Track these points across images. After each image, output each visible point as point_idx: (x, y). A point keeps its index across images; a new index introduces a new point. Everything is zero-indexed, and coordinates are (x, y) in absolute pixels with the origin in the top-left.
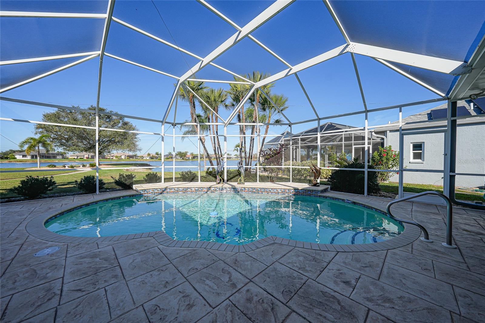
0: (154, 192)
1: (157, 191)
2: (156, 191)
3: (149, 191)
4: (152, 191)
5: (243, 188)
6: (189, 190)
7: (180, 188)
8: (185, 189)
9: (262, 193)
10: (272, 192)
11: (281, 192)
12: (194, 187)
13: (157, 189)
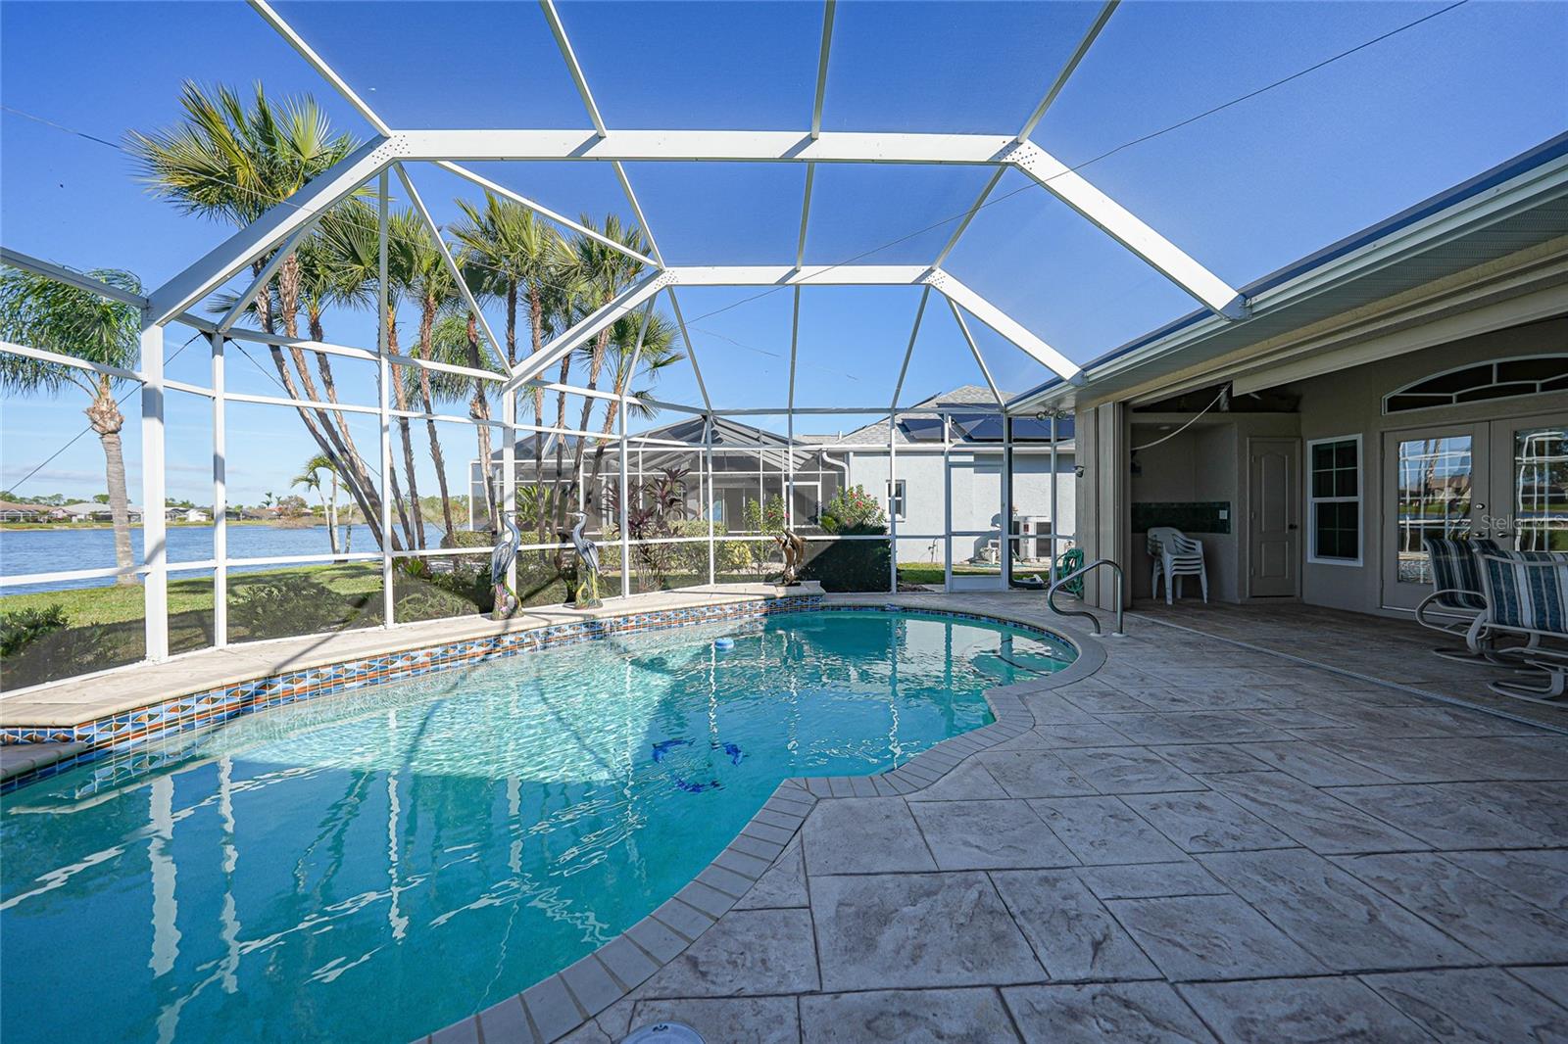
0: (187, 713)
1: (210, 707)
2: (198, 708)
3: (151, 717)
4: (175, 710)
5: (620, 620)
6: (399, 664)
7: (346, 662)
8: (377, 664)
9: (682, 626)
10: (709, 617)
11: (731, 611)
12: (422, 649)
13: (208, 691)
